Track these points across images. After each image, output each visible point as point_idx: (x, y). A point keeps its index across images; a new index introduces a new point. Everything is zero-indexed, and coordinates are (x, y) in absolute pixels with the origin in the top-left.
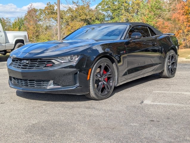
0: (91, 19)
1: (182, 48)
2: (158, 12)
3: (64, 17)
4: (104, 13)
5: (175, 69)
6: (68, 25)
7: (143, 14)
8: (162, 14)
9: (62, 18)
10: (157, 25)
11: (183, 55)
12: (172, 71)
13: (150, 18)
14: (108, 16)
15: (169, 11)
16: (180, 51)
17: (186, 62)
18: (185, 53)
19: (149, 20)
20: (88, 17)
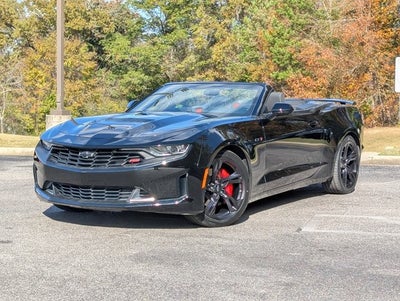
0: (100, 29)
1: (373, 126)
2: (303, 18)
3: (15, 21)
4: (143, 13)
5: (356, 174)
6: (29, 45)
7: (260, 22)
8: (313, 24)
9: (10, 26)
10: (300, 56)
11: (376, 144)
12: (350, 181)
13: (280, 35)
14: (155, 23)
15: (336, 18)
16: (367, 134)
17: (380, 162)
18: (380, 138)
19: (279, 42)
20: (92, 25)
